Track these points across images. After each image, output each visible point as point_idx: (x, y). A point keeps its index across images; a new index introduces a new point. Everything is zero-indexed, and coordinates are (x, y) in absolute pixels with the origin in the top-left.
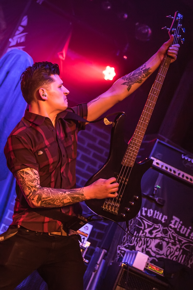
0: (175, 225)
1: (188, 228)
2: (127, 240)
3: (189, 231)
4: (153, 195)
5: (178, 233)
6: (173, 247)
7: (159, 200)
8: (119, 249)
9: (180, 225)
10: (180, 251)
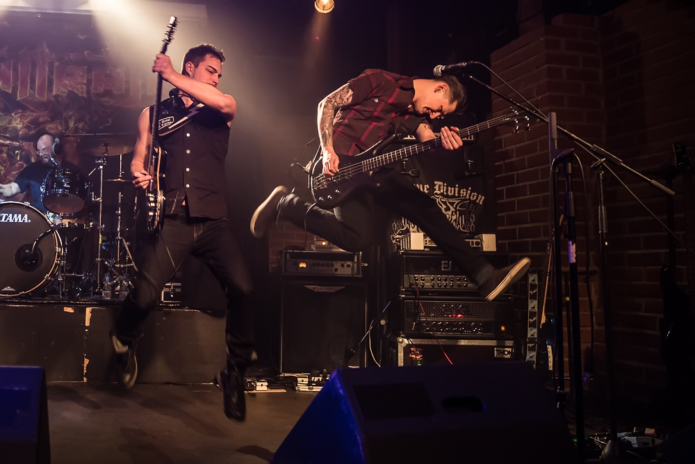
0: (439, 190)
1: (455, 187)
2: (398, 226)
3: (457, 189)
4: (404, 170)
5: (447, 196)
6: (448, 212)
7: (413, 173)
8: (394, 239)
9: (445, 188)
10: (456, 214)
